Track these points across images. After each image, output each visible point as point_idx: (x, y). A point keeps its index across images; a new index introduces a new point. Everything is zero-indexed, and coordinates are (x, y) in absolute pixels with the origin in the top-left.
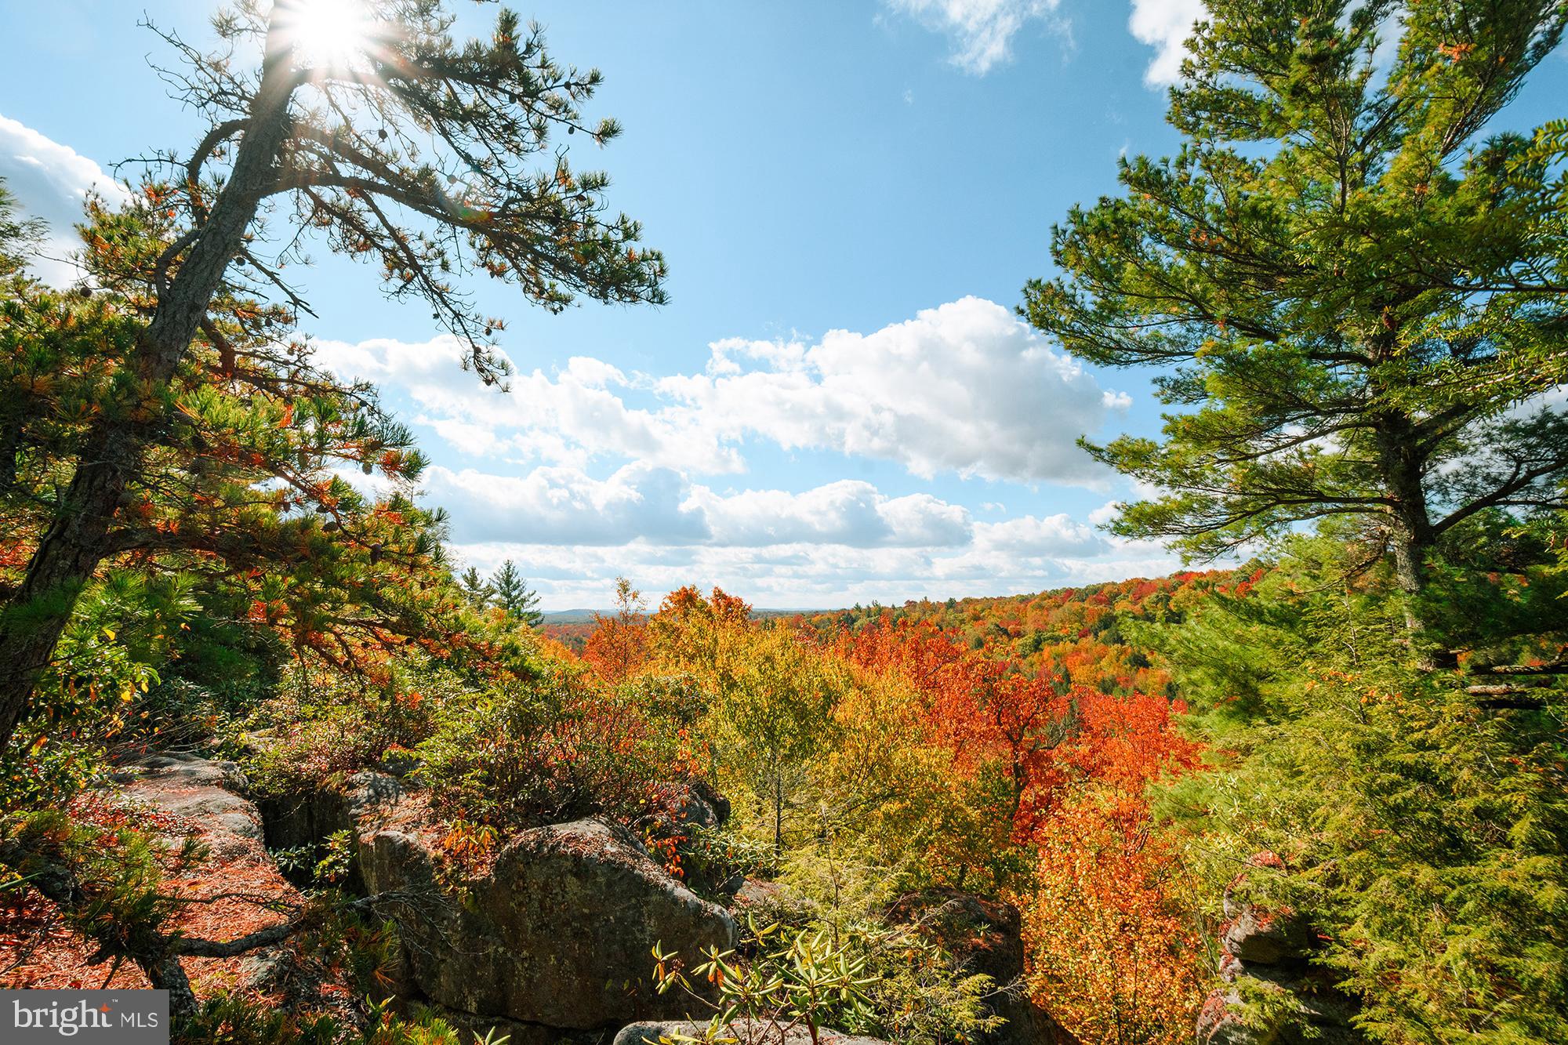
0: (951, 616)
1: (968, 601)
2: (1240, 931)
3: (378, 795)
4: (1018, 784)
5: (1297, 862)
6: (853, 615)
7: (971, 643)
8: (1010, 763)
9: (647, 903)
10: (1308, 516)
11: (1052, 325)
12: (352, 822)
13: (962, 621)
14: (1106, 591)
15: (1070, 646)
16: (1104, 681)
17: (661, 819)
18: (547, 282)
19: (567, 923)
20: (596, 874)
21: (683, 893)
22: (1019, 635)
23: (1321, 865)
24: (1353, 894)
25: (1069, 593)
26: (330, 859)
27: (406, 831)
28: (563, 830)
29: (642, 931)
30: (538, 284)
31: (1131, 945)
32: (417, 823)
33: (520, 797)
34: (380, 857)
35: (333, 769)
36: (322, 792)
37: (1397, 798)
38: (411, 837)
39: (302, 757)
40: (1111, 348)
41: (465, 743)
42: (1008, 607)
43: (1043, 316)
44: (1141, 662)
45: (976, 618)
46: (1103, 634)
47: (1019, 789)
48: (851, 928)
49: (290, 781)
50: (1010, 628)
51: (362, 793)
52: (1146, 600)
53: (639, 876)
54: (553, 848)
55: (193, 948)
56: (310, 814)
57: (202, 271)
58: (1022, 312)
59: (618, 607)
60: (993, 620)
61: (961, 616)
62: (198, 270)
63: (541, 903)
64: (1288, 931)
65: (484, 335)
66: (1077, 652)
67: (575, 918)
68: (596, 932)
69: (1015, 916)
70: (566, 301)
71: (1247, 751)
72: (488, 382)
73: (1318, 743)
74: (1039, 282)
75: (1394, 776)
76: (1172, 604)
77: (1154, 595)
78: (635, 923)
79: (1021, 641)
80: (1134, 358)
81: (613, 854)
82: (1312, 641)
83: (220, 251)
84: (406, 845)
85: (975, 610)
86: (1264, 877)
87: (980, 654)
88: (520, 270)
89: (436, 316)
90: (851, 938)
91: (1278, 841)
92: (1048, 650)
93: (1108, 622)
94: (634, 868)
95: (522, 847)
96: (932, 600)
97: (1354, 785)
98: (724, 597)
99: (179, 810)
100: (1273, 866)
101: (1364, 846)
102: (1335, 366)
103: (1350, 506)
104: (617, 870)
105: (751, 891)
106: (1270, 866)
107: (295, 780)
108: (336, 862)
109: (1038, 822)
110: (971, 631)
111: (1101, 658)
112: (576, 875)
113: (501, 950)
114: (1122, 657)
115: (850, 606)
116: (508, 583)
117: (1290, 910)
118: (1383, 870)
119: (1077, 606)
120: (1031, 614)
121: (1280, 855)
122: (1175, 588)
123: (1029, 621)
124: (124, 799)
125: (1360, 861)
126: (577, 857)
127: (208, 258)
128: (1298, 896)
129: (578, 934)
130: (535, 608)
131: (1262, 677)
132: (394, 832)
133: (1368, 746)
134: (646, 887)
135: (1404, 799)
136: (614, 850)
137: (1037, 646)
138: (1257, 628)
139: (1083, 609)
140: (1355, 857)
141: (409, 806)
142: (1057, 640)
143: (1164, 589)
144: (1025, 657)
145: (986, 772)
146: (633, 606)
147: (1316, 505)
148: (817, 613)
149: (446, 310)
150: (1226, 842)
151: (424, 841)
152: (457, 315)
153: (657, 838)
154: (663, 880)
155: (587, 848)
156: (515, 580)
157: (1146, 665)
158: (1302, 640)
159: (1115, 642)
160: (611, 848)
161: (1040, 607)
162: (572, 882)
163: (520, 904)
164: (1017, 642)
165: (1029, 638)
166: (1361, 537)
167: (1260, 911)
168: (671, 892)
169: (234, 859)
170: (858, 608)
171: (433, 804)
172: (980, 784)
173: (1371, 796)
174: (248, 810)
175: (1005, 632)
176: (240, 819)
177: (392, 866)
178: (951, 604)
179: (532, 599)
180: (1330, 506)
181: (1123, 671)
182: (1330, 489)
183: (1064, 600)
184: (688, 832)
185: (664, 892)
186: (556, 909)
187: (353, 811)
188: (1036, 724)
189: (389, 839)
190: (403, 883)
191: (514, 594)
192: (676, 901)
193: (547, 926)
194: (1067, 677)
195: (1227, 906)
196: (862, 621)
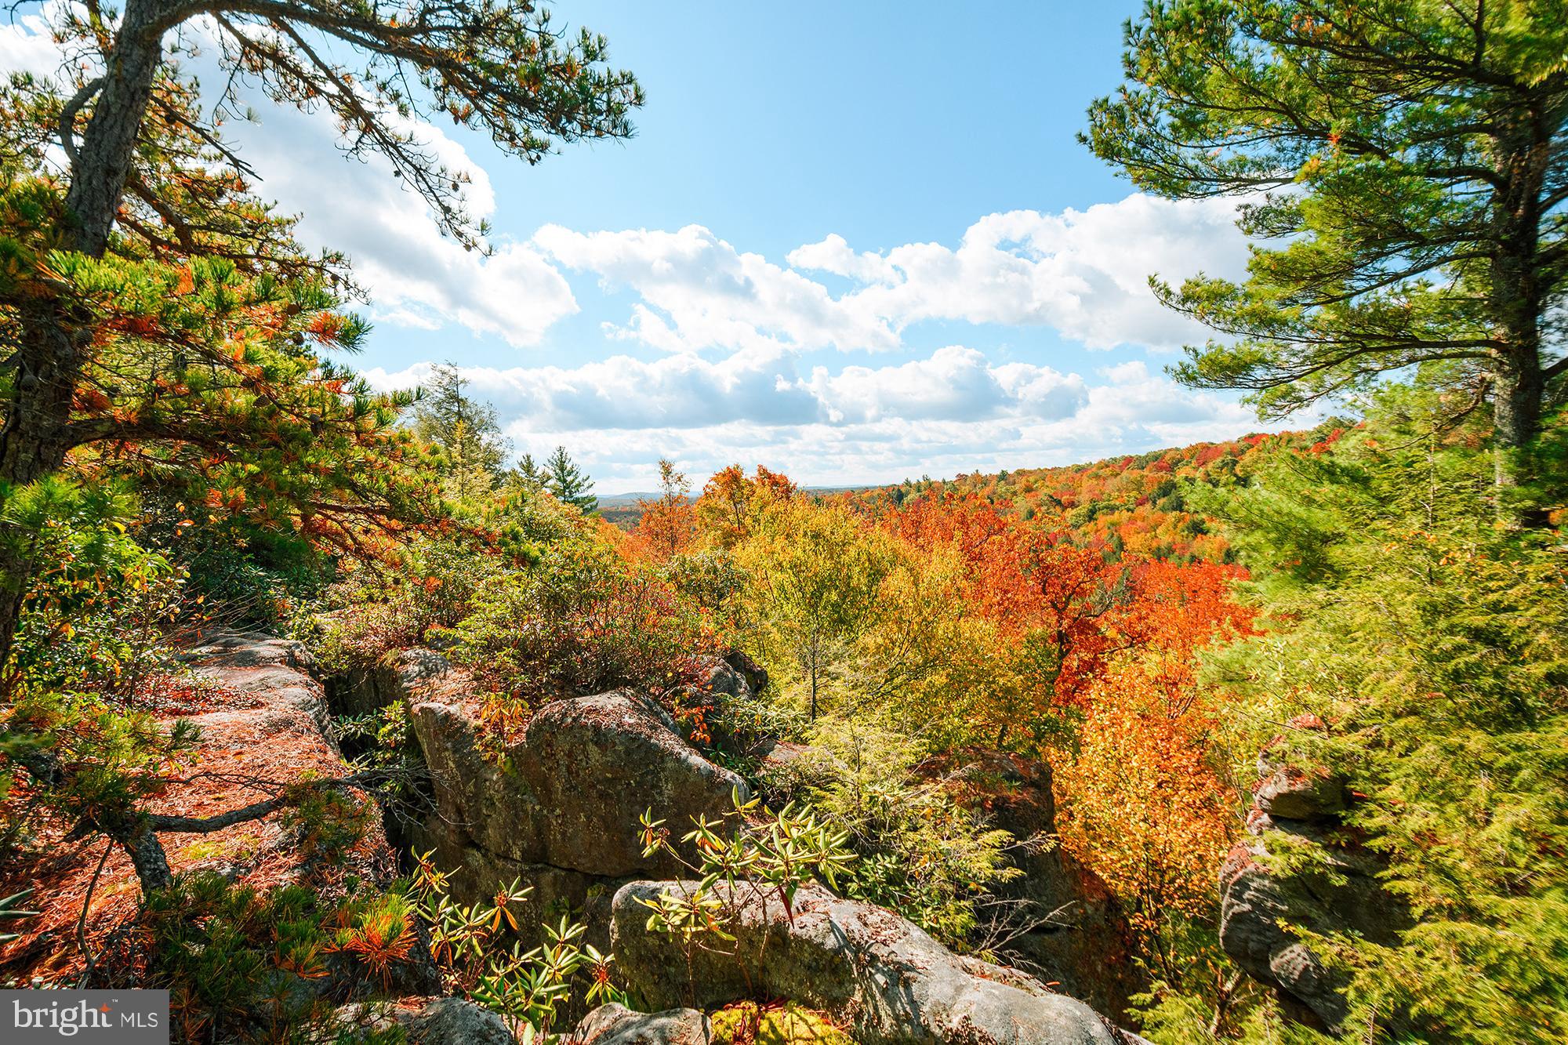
0: (1002, 488)
1: (1021, 473)
2: (1270, 790)
3: (429, 671)
4: (1061, 650)
5: (1339, 726)
6: (903, 490)
7: (1023, 515)
8: (1054, 631)
9: (663, 770)
10: (1398, 365)
11: (1118, 155)
12: (404, 695)
13: (1015, 493)
14: (1167, 457)
15: (1125, 515)
16: (1159, 549)
17: (691, 689)
18: (518, 127)
19: (593, 786)
20: (615, 744)
21: (697, 760)
22: (1072, 505)
23: (1362, 731)
24: (1395, 759)
25: (1128, 460)
26: (389, 727)
27: (452, 703)
28: (585, 702)
29: (661, 794)
30: (508, 129)
31: (1166, 799)
32: (461, 696)
33: (552, 672)
34: (426, 725)
35: (389, 645)
36: (381, 668)
37: (1461, 661)
38: (452, 709)
39: (359, 637)
40: (1185, 179)
41: (502, 623)
42: (1063, 478)
43: (1108, 143)
44: (1198, 529)
45: (1029, 490)
46: (1161, 502)
47: (1062, 655)
48: (870, 789)
49: (352, 657)
50: (1064, 499)
51: (413, 669)
52: (1210, 466)
53: (656, 745)
54: (574, 719)
55: (169, 824)
56: (376, 686)
57: (111, 127)
58: (1084, 140)
59: (663, 490)
60: (1046, 491)
61: (1012, 488)
62: (107, 125)
63: (568, 768)
64: (1321, 789)
65: (452, 192)
66: (1132, 521)
67: (599, 782)
68: (618, 794)
69: (1046, 773)
70: (544, 147)
71: (1298, 616)
72: (468, 248)
73: (1376, 608)
74: (1106, 101)
75: (1460, 639)
76: (1238, 469)
77: (1219, 460)
78: (653, 787)
79: (1074, 512)
80: (1212, 189)
81: (630, 725)
82: (1384, 501)
83: (126, 102)
84: (448, 716)
85: (1026, 481)
86: (1305, 739)
87: (1030, 526)
88: (484, 113)
89: (398, 173)
90: (872, 798)
91: (1320, 705)
92: (1103, 520)
93: (1168, 489)
94: (650, 737)
95: (547, 718)
96: (984, 473)
97: (1411, 651)
98: (770, 476)
99: (243, 685)
100: (1314, 729)
101: (1413, 712)
102: (1451, 184)
103: (1450, 350)
104: (634, 740)
105: (780, 755)
106: (1310, 728)
107: (356, 657)
108: (395, 730)
109: (1081, 685)
110: (1022, 504)
111: (1158, 526)
112: (596, 744)
113: (537, 808)
114: (1180, 525)
115: (900, 482)
116: (562, 469)
117: (1326, 772)
118: (1430, 736)
119: (1136, 474)
120: (1087, 483)
121: (1322, 718)
122: (1243, 452)
123: (1084, 489)
124: (189, 678)
125: (1406, 729)
126: (596, 728)
127: (113, 110)
128: (1338, 757)
129: (603, 796)
130: (589, 493)
131: (1326, 539)
132: (439, 706)
133: (1435, 607)
134: (663, 754)
135: (1466, 663)
136: (632, 721)
137: (1091, 515)
138: (1327, 489)
139: (1142, 477)
140: (1402, 722)
141: (455, 680)
142: (1112, 509)
143: (1231, 453)
144: (1077, 527)
145: (1032, 642)
146: (676, 489)
147: (1406, 353)
148: (867, 489)
149: (407, 165)
150: (1269, 706)
151: (465, 711)
152: (418, 170)
153: (686, 708)
154: (677, 749)
155: (606, 720)
156: (569, 466)
157: (1205, 532)
158: (1375, 502)
159: (1174, 509)
160: (628, 720)
161: (1097, 477)
162: (592, 748)
163: (550, 769)
164: (1070, 513)
165: (1083, 509)
166: (1459, 386)
167: (1295, 774)
168: (685, 760)
169: (280, 731)
170: (908, 483)
171: (476, 678)
172: (1024, 652)
173: (1430, 662)
174: (307, 684)
175: (1059, 503)
176: (299, 693)
177: (436, 734)
178: (1003, 476)
179: (586, 484)
180: (1424, 352)
181: (1178, 539)
182: (1428, 332)
183: (1122, 468)
184: (717, 702)
185: (678, 760)
186: (582, 774)
187: (405, 684)
188: (1083, 593)
189: (432, 711)
190: (447, 749)
191: (569, 479)
192: (689, 768)
193: (575, 788)
194: (1121, 545)
195: (1260, 765)
196: (913, 496)
